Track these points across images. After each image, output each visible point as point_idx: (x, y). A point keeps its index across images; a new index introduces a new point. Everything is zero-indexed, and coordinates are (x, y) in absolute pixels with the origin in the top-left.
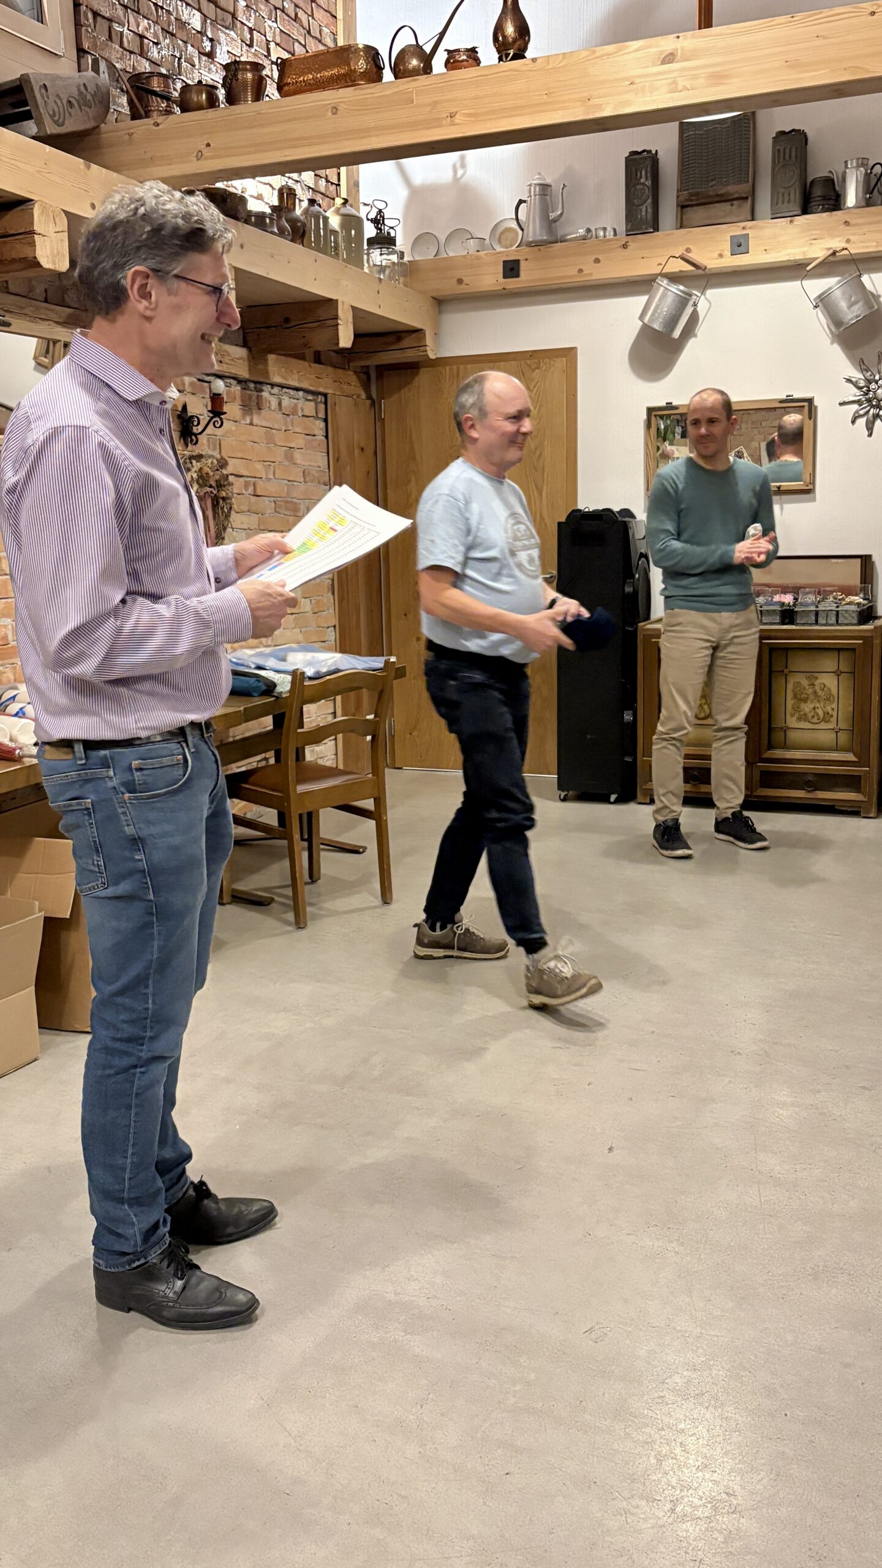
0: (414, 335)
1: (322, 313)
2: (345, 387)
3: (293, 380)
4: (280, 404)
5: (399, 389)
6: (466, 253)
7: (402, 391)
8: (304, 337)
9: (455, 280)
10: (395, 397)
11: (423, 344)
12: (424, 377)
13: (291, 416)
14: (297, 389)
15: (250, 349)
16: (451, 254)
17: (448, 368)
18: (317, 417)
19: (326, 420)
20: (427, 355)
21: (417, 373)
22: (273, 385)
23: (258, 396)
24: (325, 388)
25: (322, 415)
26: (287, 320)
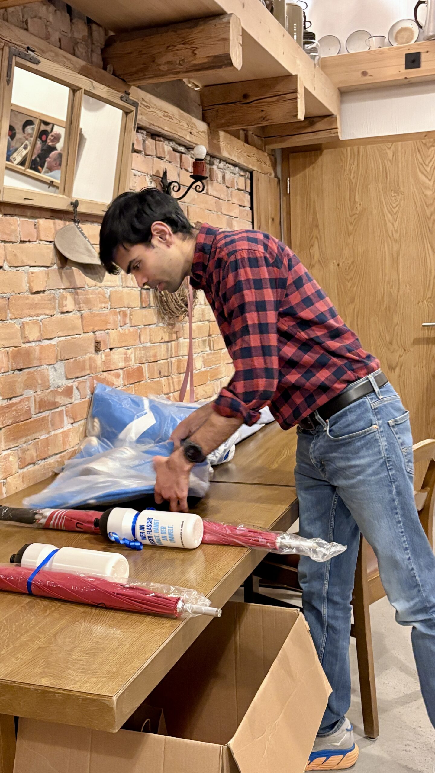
0: (326, 119)
1: (281, 88)
2: (263, 165)
3: (235, 156)
4: (224, 177)
5: (304, 168)
6: (367, 50)
7: (307, 170)
8: (262, 111)
9: (360, 72)
10: (299, 176)
11: (334, 127)
12: (326, 157)
13: (230, 189)
14: (235, 165)
15: (209, 124)
16: (351, 52)
17: (349, 148)
18: (245, 191)
19: (251, 194)
20: (338, 137)
21: (321, 154)
22: (221, 160)
23: (210, 168)
24: (253, 166)
25: (248, 190)
26: (246, 96)
